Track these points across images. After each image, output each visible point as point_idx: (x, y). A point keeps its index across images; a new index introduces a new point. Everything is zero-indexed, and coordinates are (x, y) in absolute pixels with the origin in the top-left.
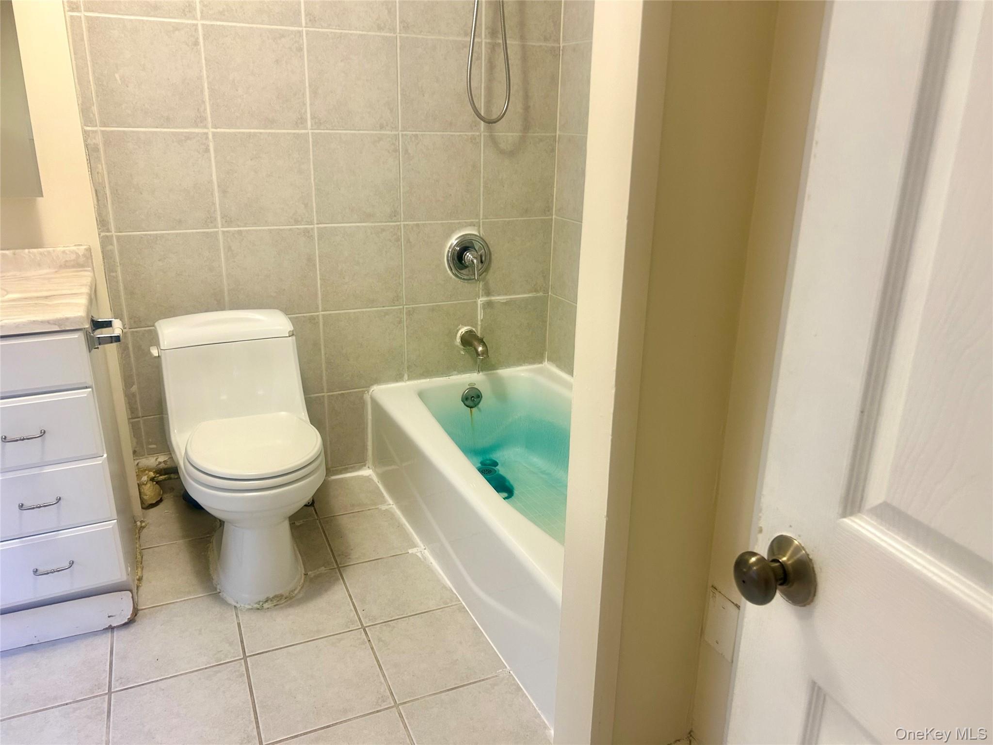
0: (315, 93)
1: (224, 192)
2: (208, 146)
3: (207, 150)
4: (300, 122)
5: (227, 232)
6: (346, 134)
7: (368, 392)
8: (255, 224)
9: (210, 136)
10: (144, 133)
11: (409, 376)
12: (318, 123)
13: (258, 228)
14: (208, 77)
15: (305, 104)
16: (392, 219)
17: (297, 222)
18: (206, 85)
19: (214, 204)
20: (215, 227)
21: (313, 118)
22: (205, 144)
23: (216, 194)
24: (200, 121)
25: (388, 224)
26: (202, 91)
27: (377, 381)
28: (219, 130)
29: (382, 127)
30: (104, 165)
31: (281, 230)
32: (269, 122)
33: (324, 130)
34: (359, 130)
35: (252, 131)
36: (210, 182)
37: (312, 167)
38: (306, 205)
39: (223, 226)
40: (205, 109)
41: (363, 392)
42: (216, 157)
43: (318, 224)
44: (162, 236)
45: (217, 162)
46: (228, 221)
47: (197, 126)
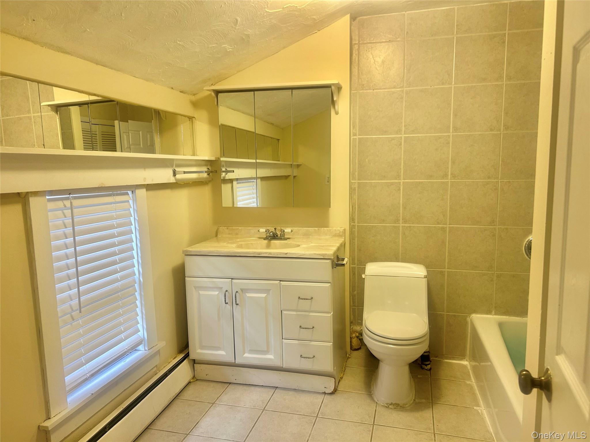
0: (453, 163)
1: (405, 208)
2: (400, 188)
3: (399, 190)
4: (445, 176)
5: (404, 226)
6: (468, 182)
7: (469, 317)
8: (418, 223)
9: (402, 183)
10: (374, 182)
11: (495, 312)
12: (454, 176)
13: (418, 225)
14: (404, 158)
15: (448, 168)
16: (491, 224)
17: (438, 223)
18: (402, 162)
19: (400, 213)
20: (399, 224)
21: (452, 174)
23: (401, 209)
24: (398, 177)
25: (489, 227)
26: (400, 165)
27: (475, 312)
28: (406, 181)
29: (489, 178)
30: (356, 196)
31: (430, 227)
32: (430, 177)
33: (457, 180)
34: (475, 179)
35: (421, 181)
36: (399, 203)
37: (449, 197)
38: (444, 216)
39: (402, 223)
40: (401, 172)
41: (467, 316)
42: (403, 193)
43: (449, 225)
44: (375, 226)
45: (403, 195)
46: (405, 221)
47: (396, 179)
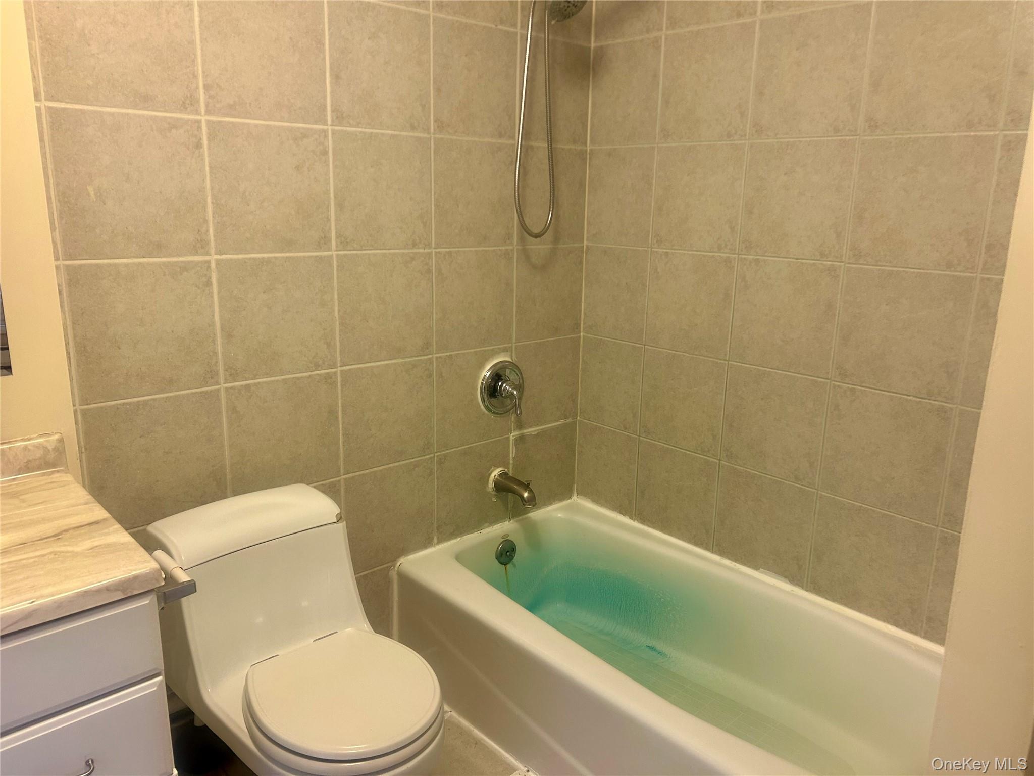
0: (340, 206)
1: (229, 336)
2: (210, 278)
3: (209, 284)
4: (324, 242)
5: (232, 388)
6: (375, 255)
7: (394, 567)
8: (267, 375)
9: (213, 265)
11: (438, 538)
12: (344, 242)
13: (269, 379)
14: (212, 188)
15: (329, 220)
16: (423, 352)
17: (317, 367)
18: (209, 200)
19: (215, 353)
20: (217, 383)
21: (338, 236)
22: (206, 275)
23: (219, 341)
24: (200, 246)
25: (420, 358)
26: (204, 207)
27: (404, 552)
28: (224, 257)
29: (414, 245)
31: (298, 379)
32: (289, 244)
33: (350, 250)
34: (389, 249)
35: (266, 255)
36: (212, 324)
37: (336, 296)
38: (328, 345)
39: (226, 381)
40: (208, 231)
41: (389, 569)
42: (219, 292)
43: (341, 367)
44: (146, 403)
45: (221, 299)
46: (233, 375)
47: (196, 253)
